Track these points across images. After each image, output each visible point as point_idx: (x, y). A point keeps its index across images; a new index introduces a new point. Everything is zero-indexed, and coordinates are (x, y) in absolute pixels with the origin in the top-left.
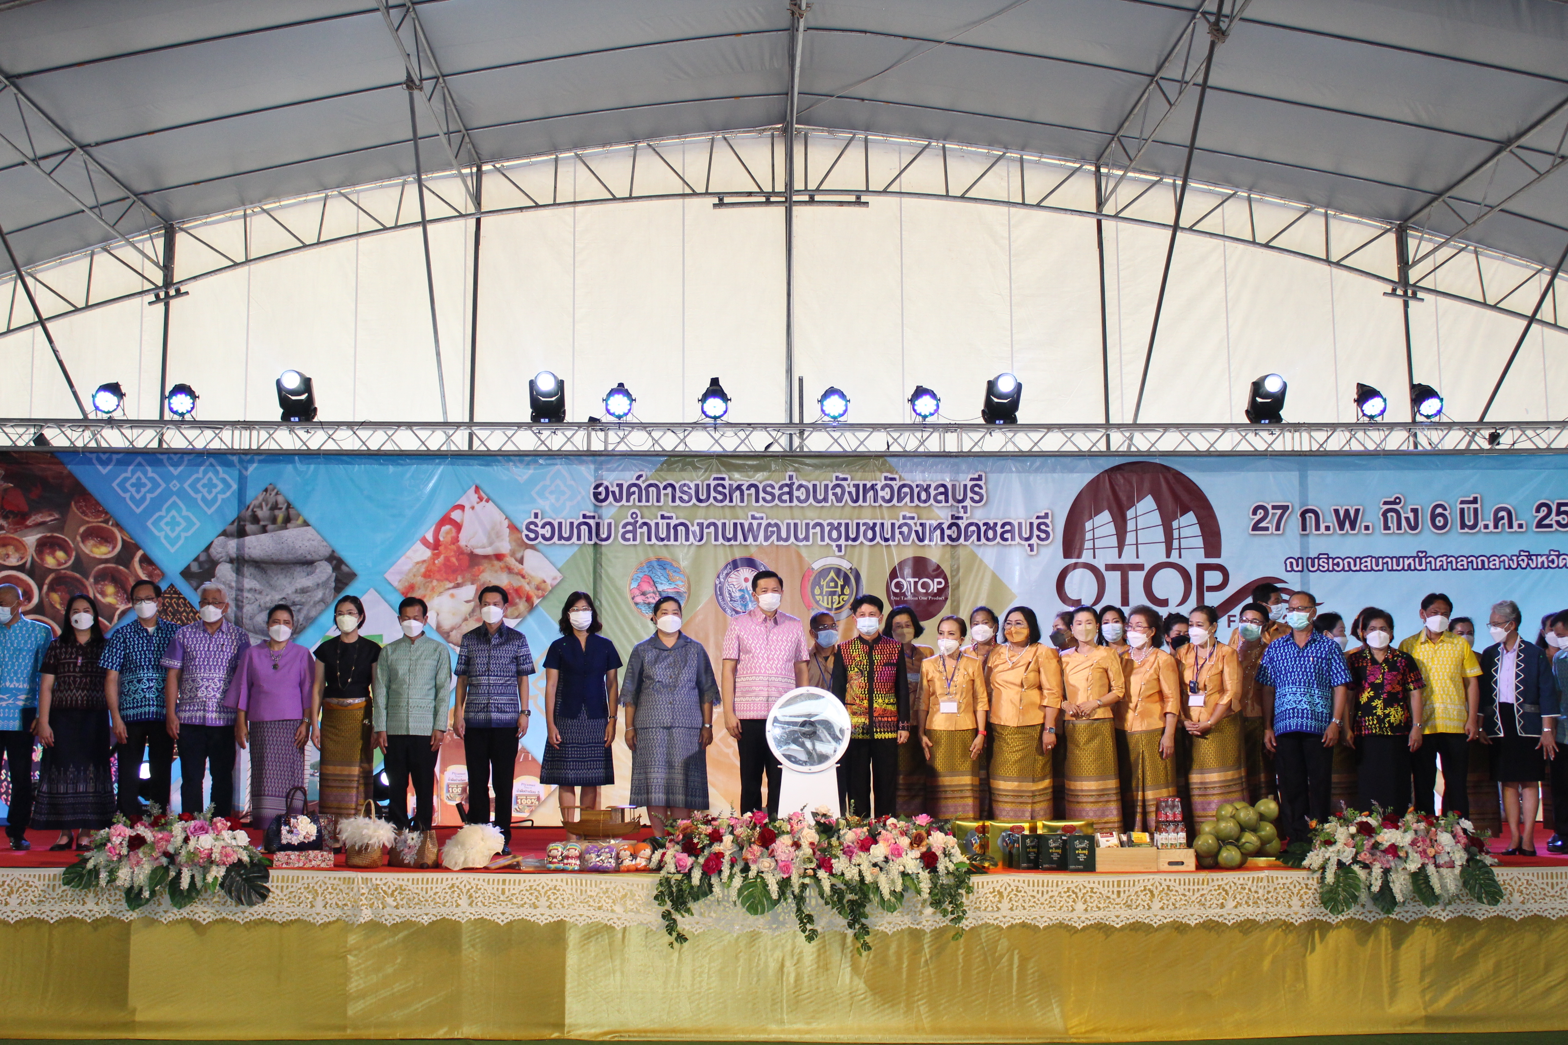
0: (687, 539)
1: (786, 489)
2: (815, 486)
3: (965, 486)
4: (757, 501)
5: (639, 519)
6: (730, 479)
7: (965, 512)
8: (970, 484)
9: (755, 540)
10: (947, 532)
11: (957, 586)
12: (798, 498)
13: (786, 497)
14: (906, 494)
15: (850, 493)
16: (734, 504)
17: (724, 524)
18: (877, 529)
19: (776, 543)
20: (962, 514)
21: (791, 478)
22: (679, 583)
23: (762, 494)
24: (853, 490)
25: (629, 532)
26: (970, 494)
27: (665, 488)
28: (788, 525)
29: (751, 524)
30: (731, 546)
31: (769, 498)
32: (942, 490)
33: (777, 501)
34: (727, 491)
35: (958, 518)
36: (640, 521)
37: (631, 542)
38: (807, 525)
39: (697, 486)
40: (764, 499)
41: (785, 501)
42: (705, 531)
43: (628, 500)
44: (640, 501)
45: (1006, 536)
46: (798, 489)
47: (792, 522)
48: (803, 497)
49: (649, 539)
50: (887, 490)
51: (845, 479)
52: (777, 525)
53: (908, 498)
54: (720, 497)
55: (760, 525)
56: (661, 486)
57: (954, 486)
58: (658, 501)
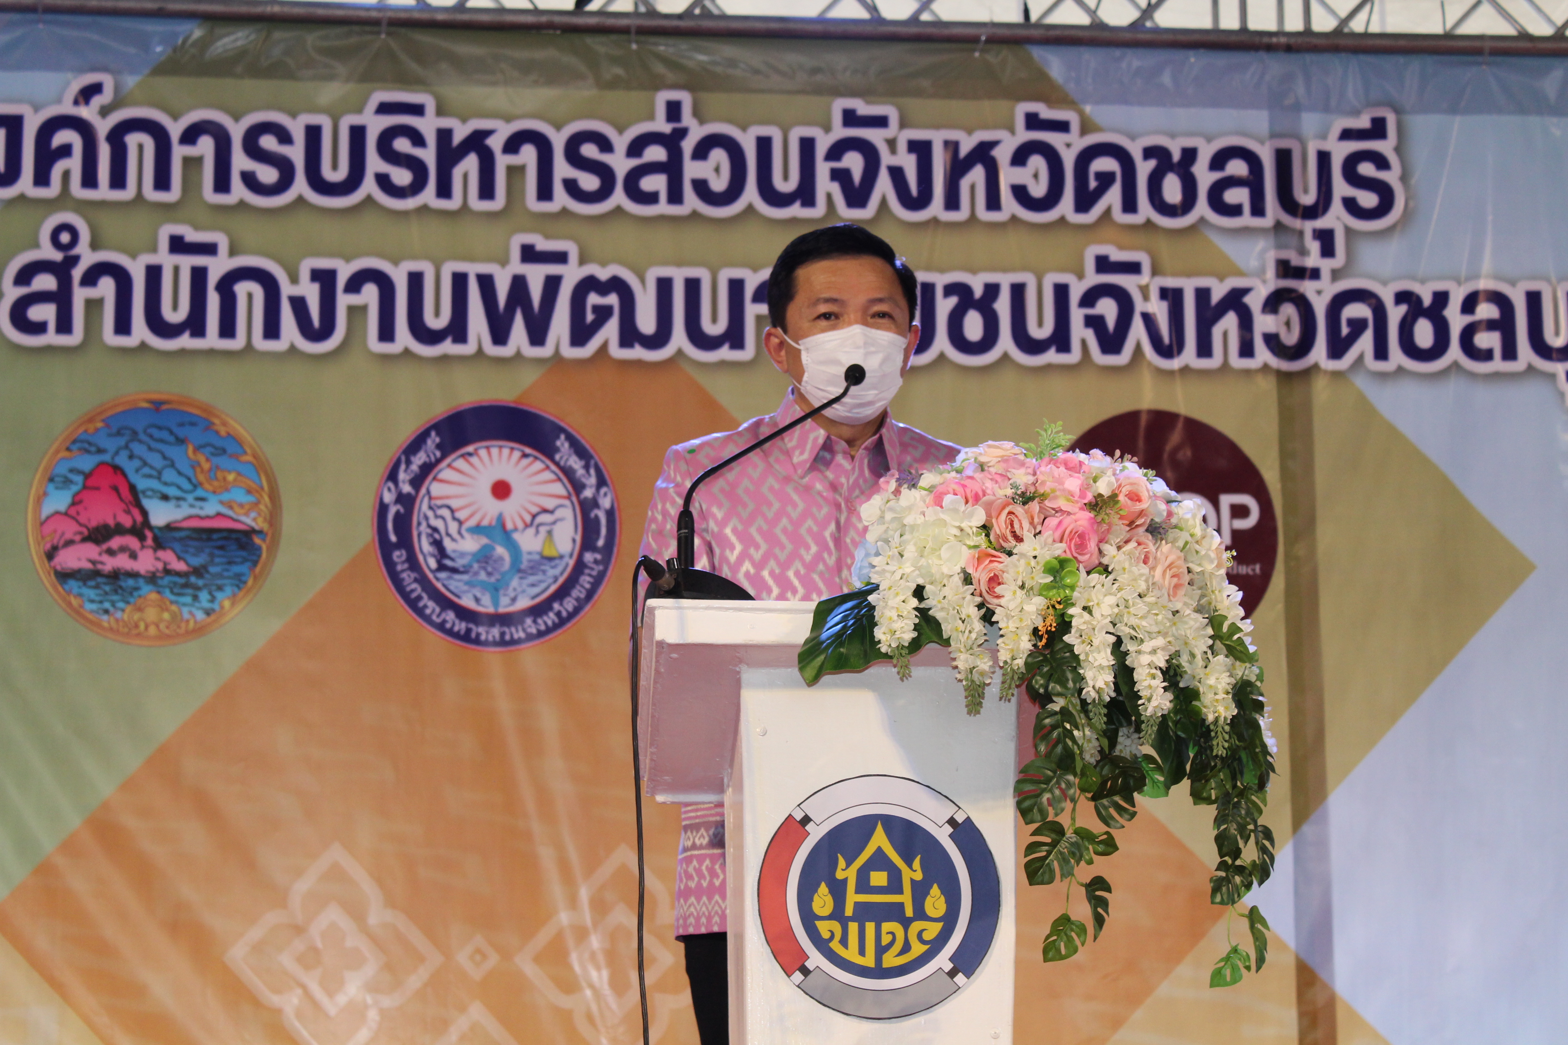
0: (272, 330)
1: (656, 153)
2: (764, 145)
3: (1324, 158)
4: (545, 192)
5: (82, 248)
6: (440, 112)
7: (1328, 251)
8: (1340, 151)
9: (537, 336)
10: (1263, 323)
11: (1311, 522)
12: (701, 188)
13: (655, 183)
14: (1106, 180)
15: (897, 174)
16: (453, 204)
17: (415, 280)
18: (1003, 306)
19: (616, 352)
20: (1313, 259)
21: (673, 111)
22: (239, 496)
23: (562, 169)
24: (909, 164)
25: (42, 297)
26: (1341, 188)
27: (190, 136)
28: (664, 286)
29: (519, 284)
30: (445, 358)
31: (589, 182)
32: (1237, 168)
33: (619, 197)
34: (428, 155)
35: (1300, 273)
36: (87, 257)
37: (51, 338)
38: (736, 287)
39: (313, 134)
40: (571, 187)
41: (651, 198)
42: (343, 301)
43: (42, 178)
44: (89, 180)
45: (1486, 340)
46: (701, 151)
47: (679, 276)
48: (719, 184)
49: (123, 326)
50: (1037, 162)
51: (881, 122)
52: (617, 285)
53: (1113, 196)
54: (402, 177)
55: (552, 284)
56: (175, 130)
57: (1283, 158)
58: (162, 182)
